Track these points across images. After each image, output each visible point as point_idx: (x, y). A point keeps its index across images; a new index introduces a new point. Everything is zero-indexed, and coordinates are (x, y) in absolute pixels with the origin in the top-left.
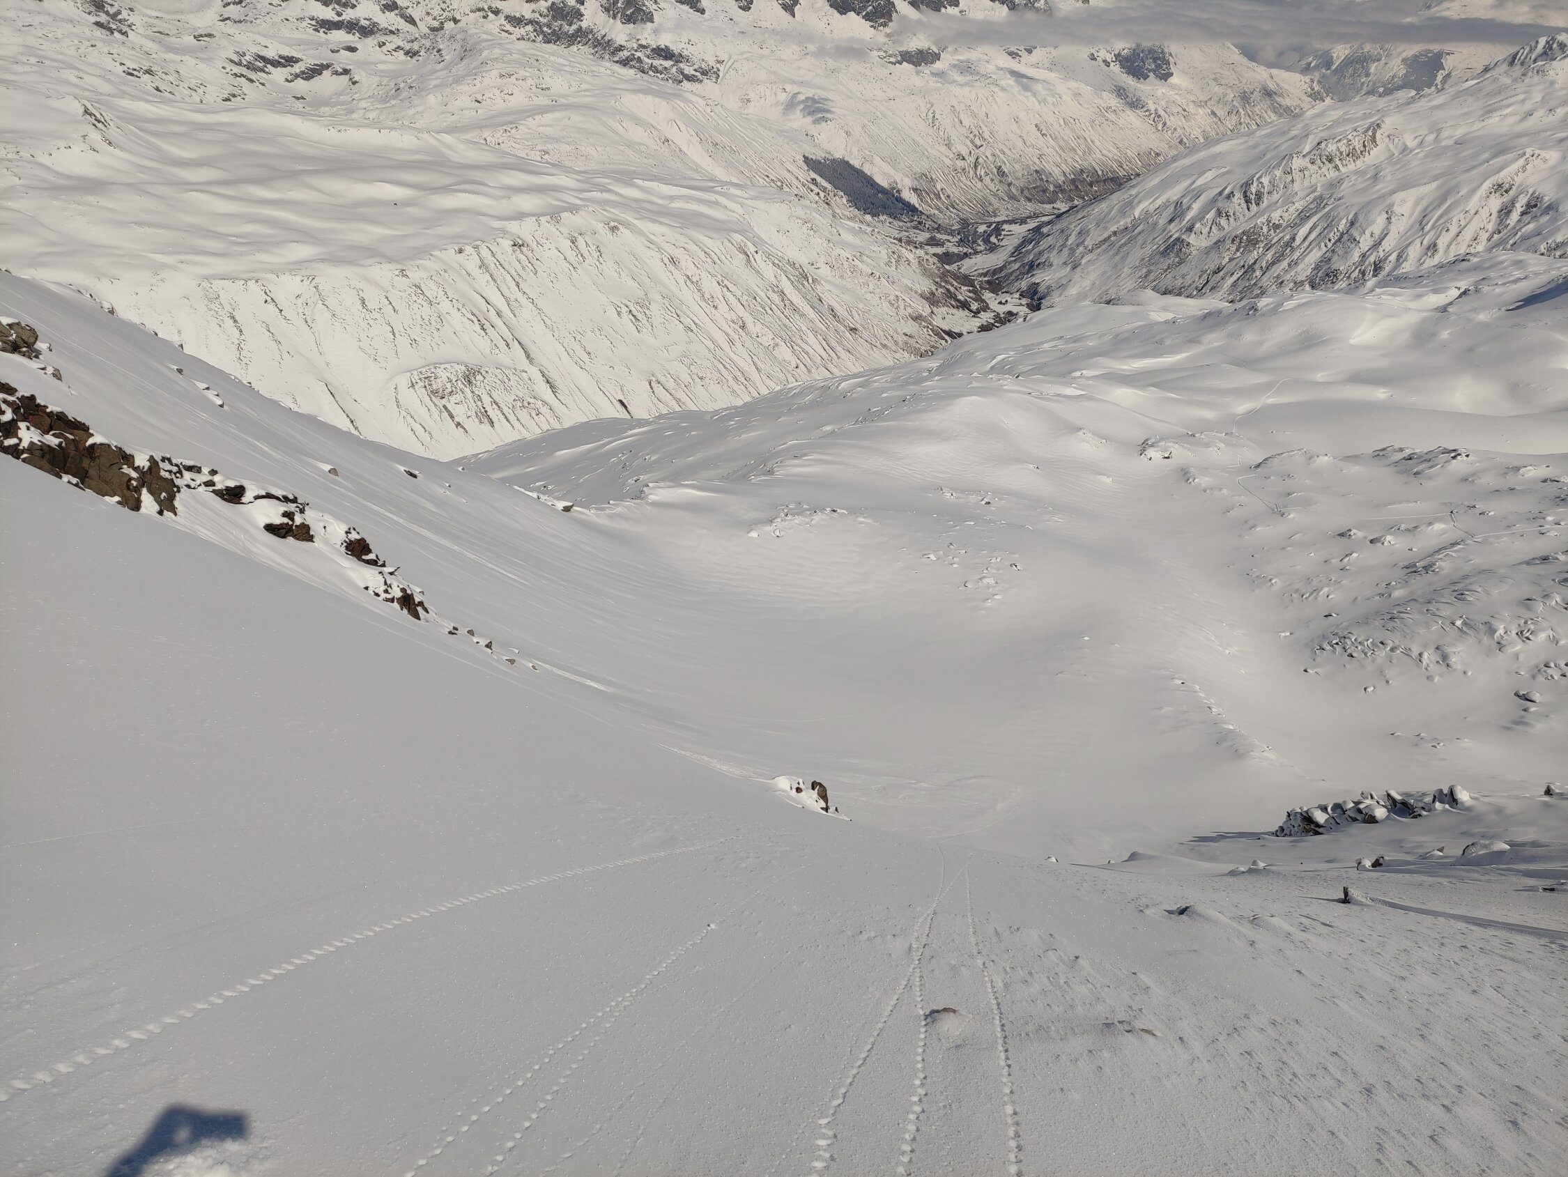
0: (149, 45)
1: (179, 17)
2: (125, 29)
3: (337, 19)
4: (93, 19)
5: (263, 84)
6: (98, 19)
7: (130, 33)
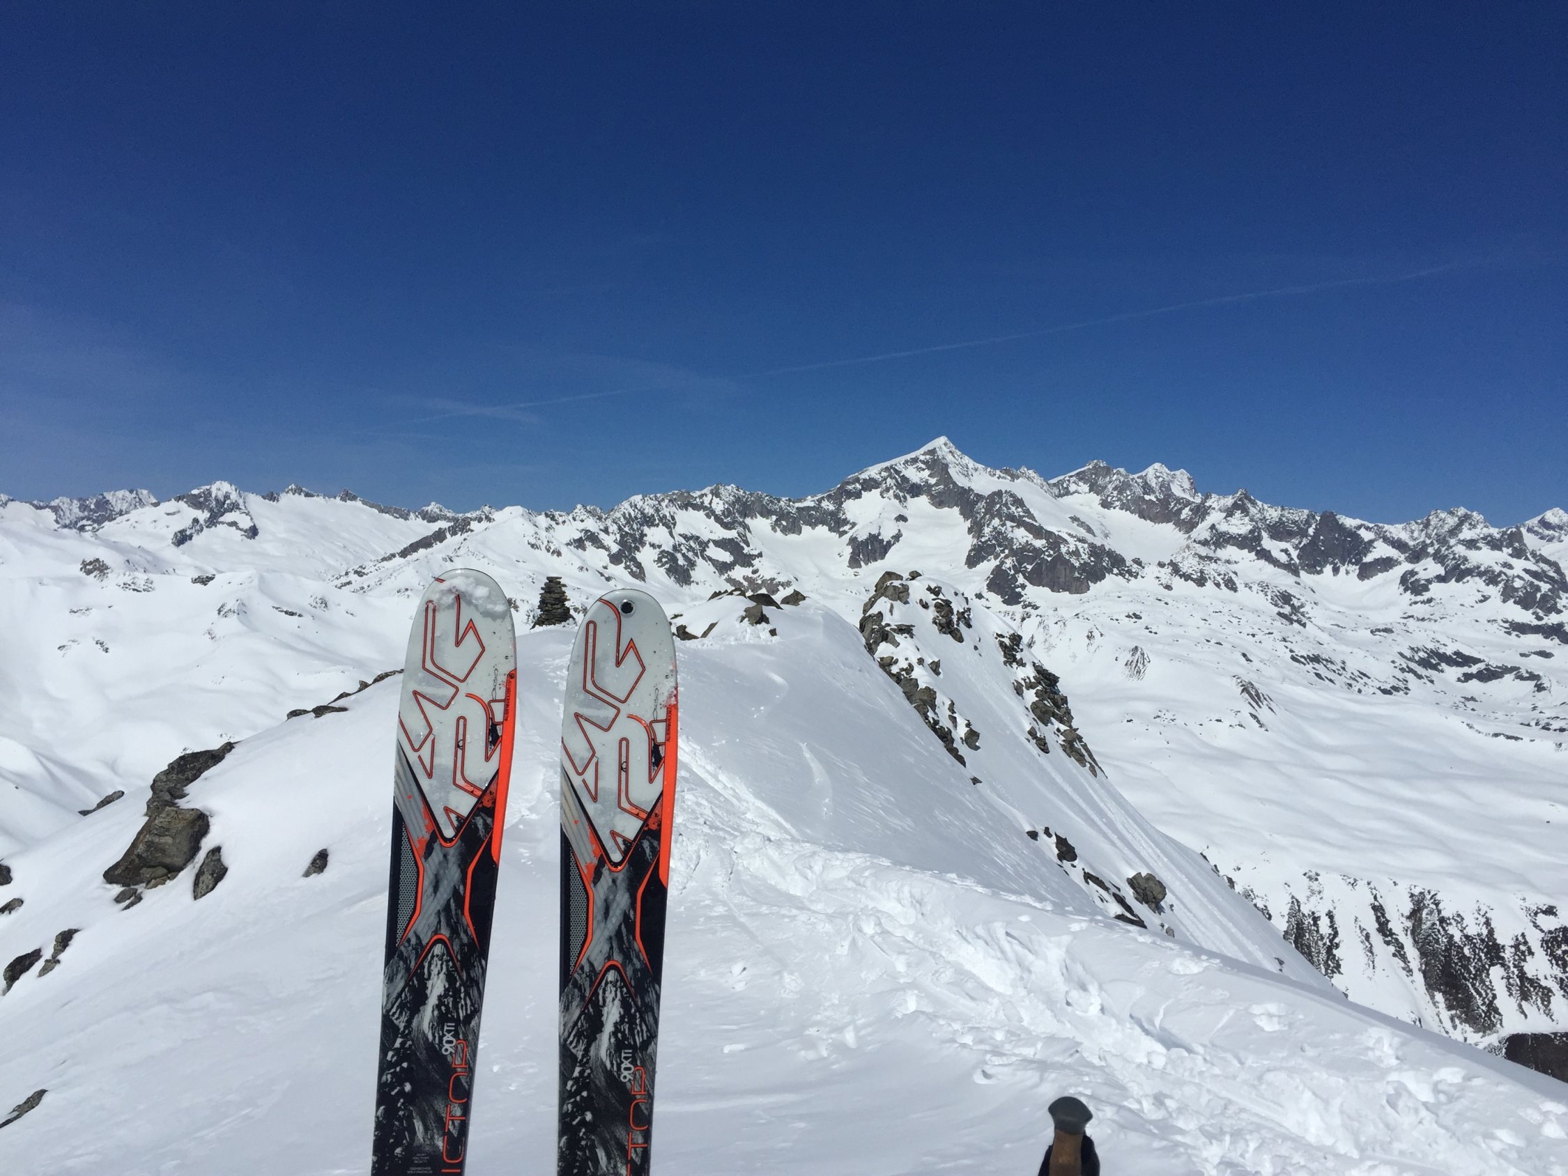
0: (1324, 637)
1: (1360, 613)
2: (1304, 620)
3: (1535, 622)
4: (1276, 610)
5: (1432, 682)
6: (1282, 611)
7: (1308, 624)
